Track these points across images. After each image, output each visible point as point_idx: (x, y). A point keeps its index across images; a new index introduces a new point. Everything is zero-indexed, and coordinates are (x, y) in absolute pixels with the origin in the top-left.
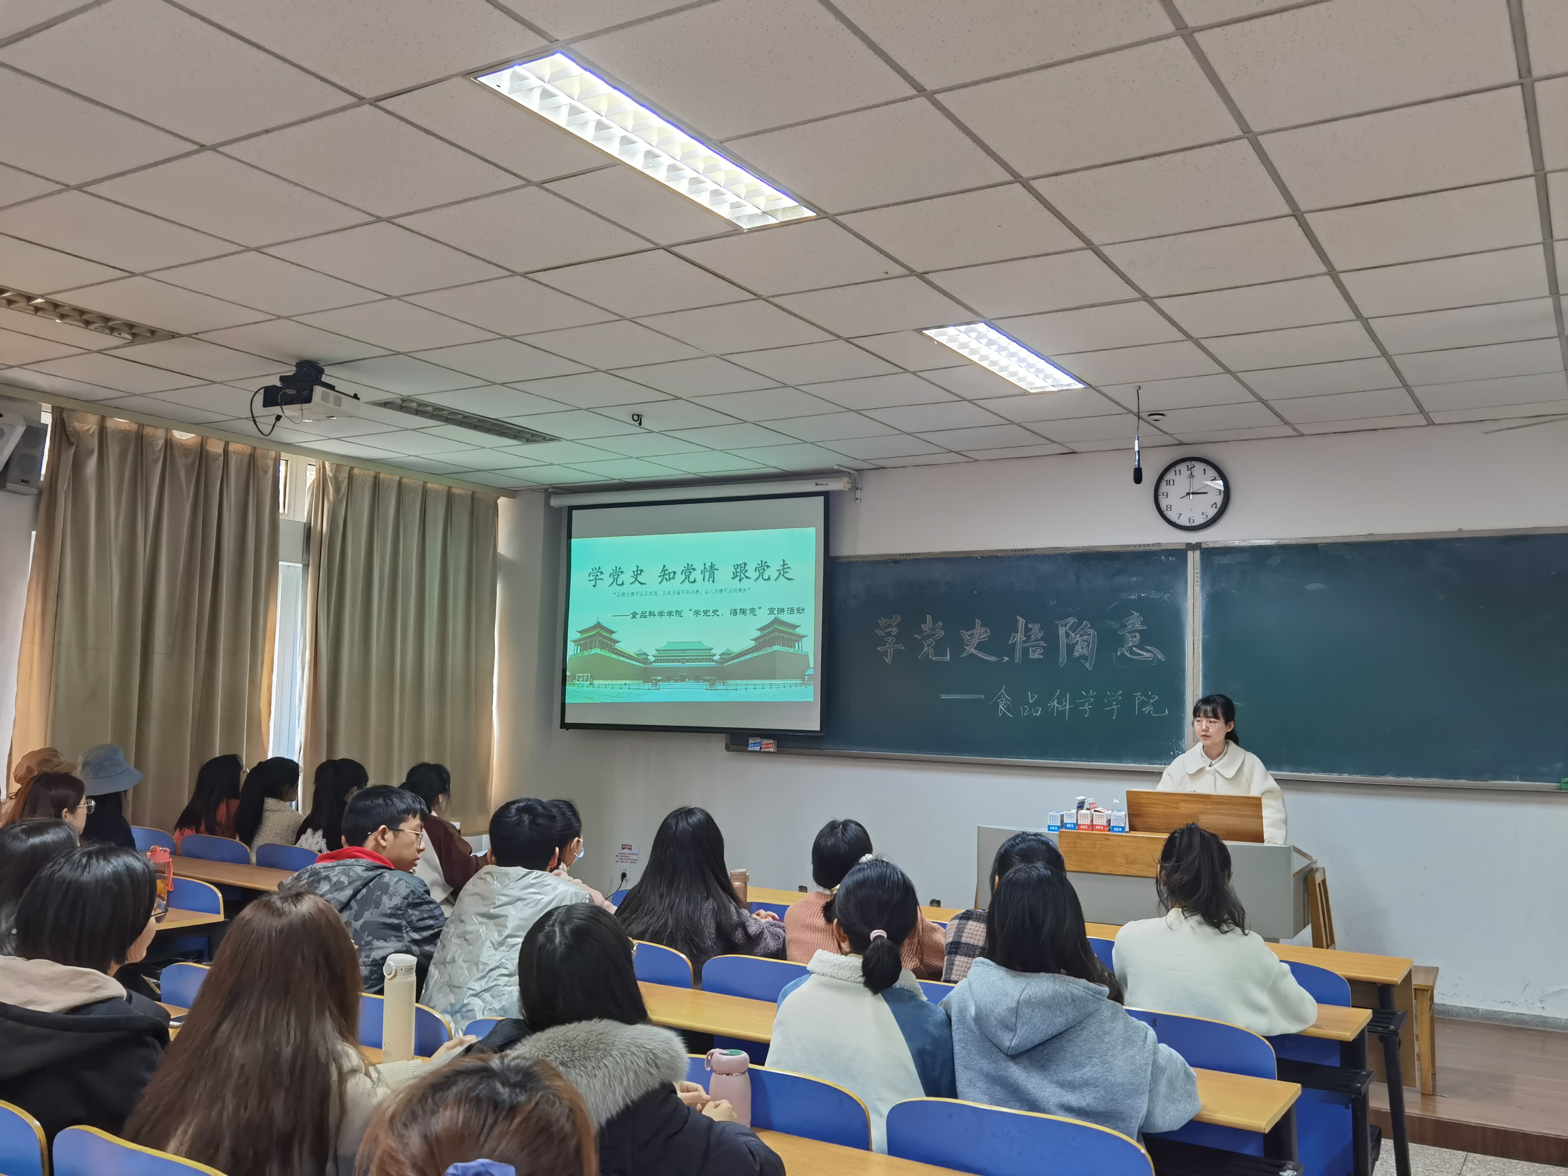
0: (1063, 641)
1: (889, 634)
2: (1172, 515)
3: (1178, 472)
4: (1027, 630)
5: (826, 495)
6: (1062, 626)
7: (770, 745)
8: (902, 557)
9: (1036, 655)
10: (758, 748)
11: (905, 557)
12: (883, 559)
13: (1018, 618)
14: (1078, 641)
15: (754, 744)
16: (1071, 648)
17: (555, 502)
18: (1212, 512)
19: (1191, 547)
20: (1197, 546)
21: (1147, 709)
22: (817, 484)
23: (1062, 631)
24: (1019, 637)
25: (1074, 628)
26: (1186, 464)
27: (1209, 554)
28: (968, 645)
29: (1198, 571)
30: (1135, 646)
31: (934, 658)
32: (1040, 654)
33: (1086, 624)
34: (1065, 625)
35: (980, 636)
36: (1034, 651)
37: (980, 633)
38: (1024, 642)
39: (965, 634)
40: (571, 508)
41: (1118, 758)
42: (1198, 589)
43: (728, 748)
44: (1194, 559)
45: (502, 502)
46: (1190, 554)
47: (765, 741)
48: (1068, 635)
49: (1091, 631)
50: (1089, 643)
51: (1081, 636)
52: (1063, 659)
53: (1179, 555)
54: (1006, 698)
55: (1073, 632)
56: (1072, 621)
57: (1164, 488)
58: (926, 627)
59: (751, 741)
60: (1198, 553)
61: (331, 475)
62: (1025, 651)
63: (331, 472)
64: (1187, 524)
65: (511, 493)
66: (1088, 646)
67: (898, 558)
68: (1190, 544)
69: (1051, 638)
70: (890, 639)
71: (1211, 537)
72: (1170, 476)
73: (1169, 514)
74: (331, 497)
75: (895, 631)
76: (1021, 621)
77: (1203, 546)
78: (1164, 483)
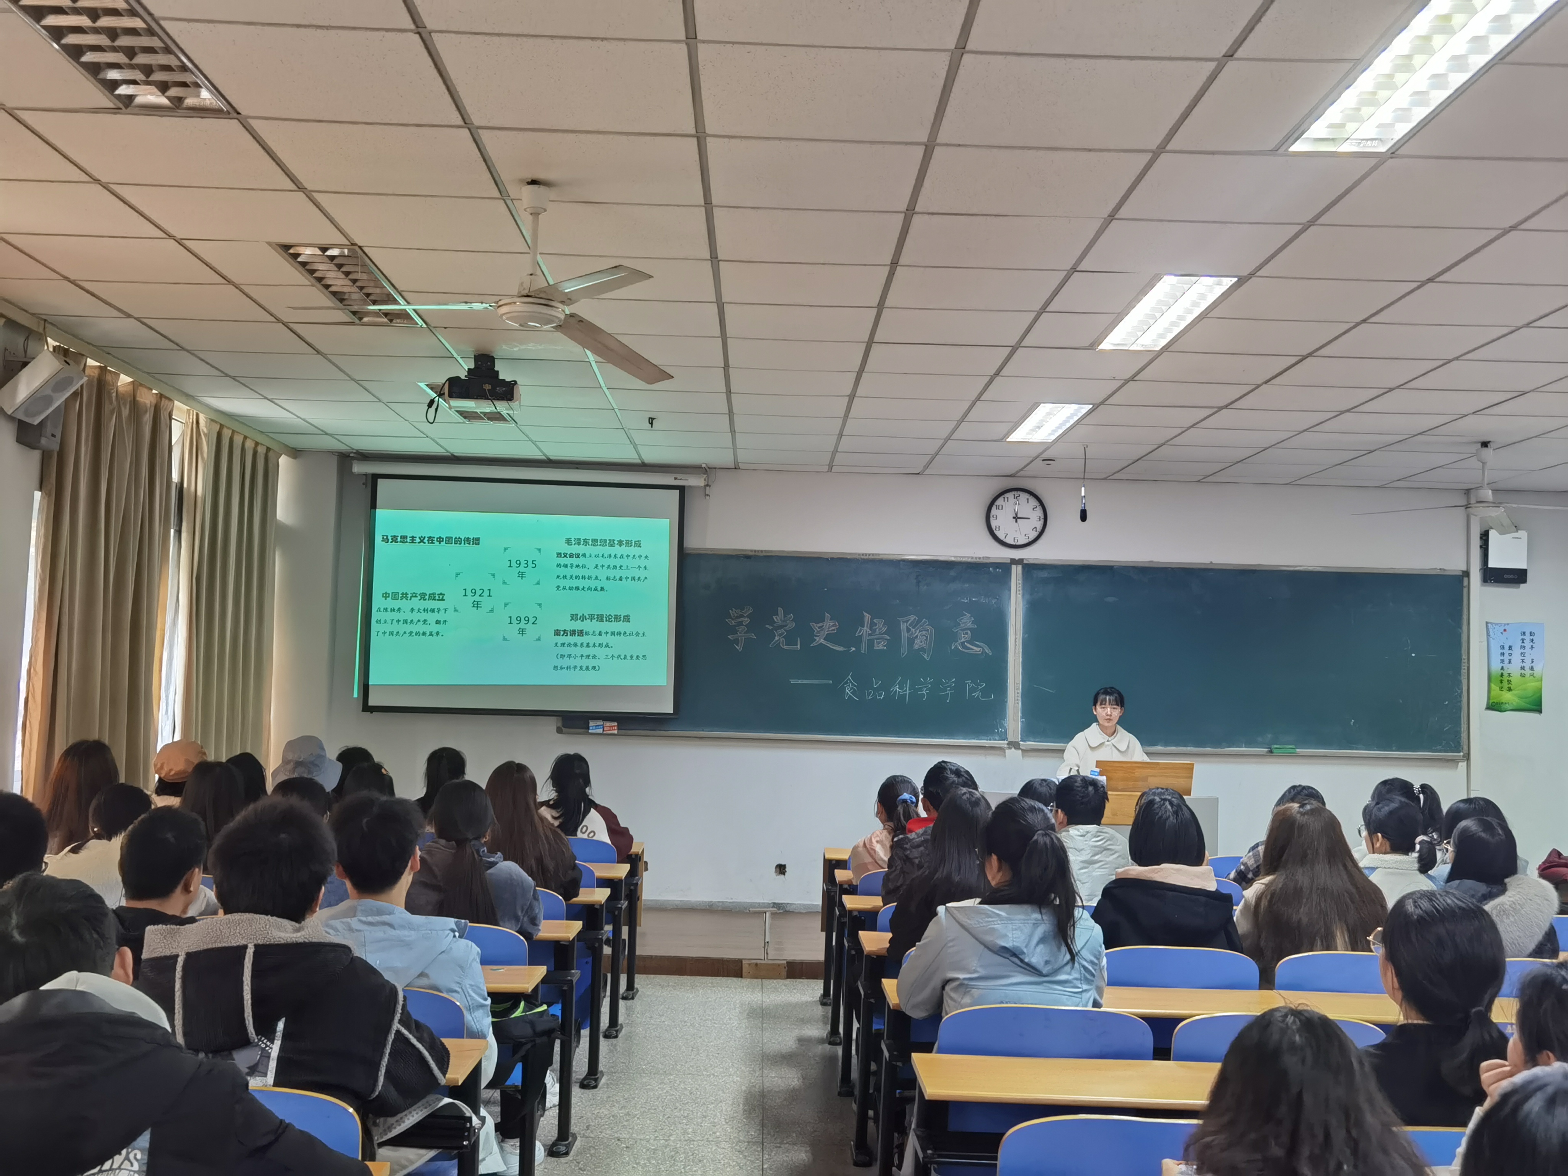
0: (905, 635)
1: (741, 624)
2: (1000, 534)
3: (1006, 499)
4: (872, 624)
5: (682, 489)
6: (904, 622)
7: (612, 727)
8: (753, 553)
9: (880, 646)
10: (600, 731)
11: (756, 554)
12: (734, 553)
13: (865, 614)
14: (917, 636)
15: (594, 726)
16: (911, 641)
17: (359, 468)
18: (1033, 535)
19: (1014, 561)
20: (1019, 562)
21: (976, 694)
22: (676, 479)
23: (903, 627)
24: (866, 630)
25: (914, 625)
26: (1013, 493)
27: (1030, 569)
28: (818, 636)
29: (1020, 582)
30: (967, 642)
31: (785, 647)
32: (885, 646)
33: (925, 622)
34: (907, 622)
35: (829, 628)
36: (879, 643)
37: (829, 625)
38: (870, 635)
39: (816, 626)
40: (375, 477)
41: (950, 734)
42: (1020, 597)
43: (559, 731)
44: (1016, 571)
45: (284, 461)
46: (1014, 567)
47: (608, 724)
48: (908, 630)
49: (929, 627)
50: (927, 637)
51: (920, 632)
52: (904, 651)
53: (1005, 568)
54: (852, 683)
55: (913, 628)
56: (912, 618)
57: (994, 511)
58: (777, 619)
59: (591, 723)
60: (1020, 567)
61: (205, 430)
62: (871, 643)
63: (206, 427)
64: (1012, 543)
65: (295, 453)
66: (926, 640)
67: (750, 554)
68: (1015, 559)
69: (894, 632)
70: (741, 628)
71: (1030, 555)
72: (999, 502)
73: (998, 533)
74: (205, 455)
75: (746, 621)
76: (867, 616)
77: (1025, 562)
78: (994, 508)
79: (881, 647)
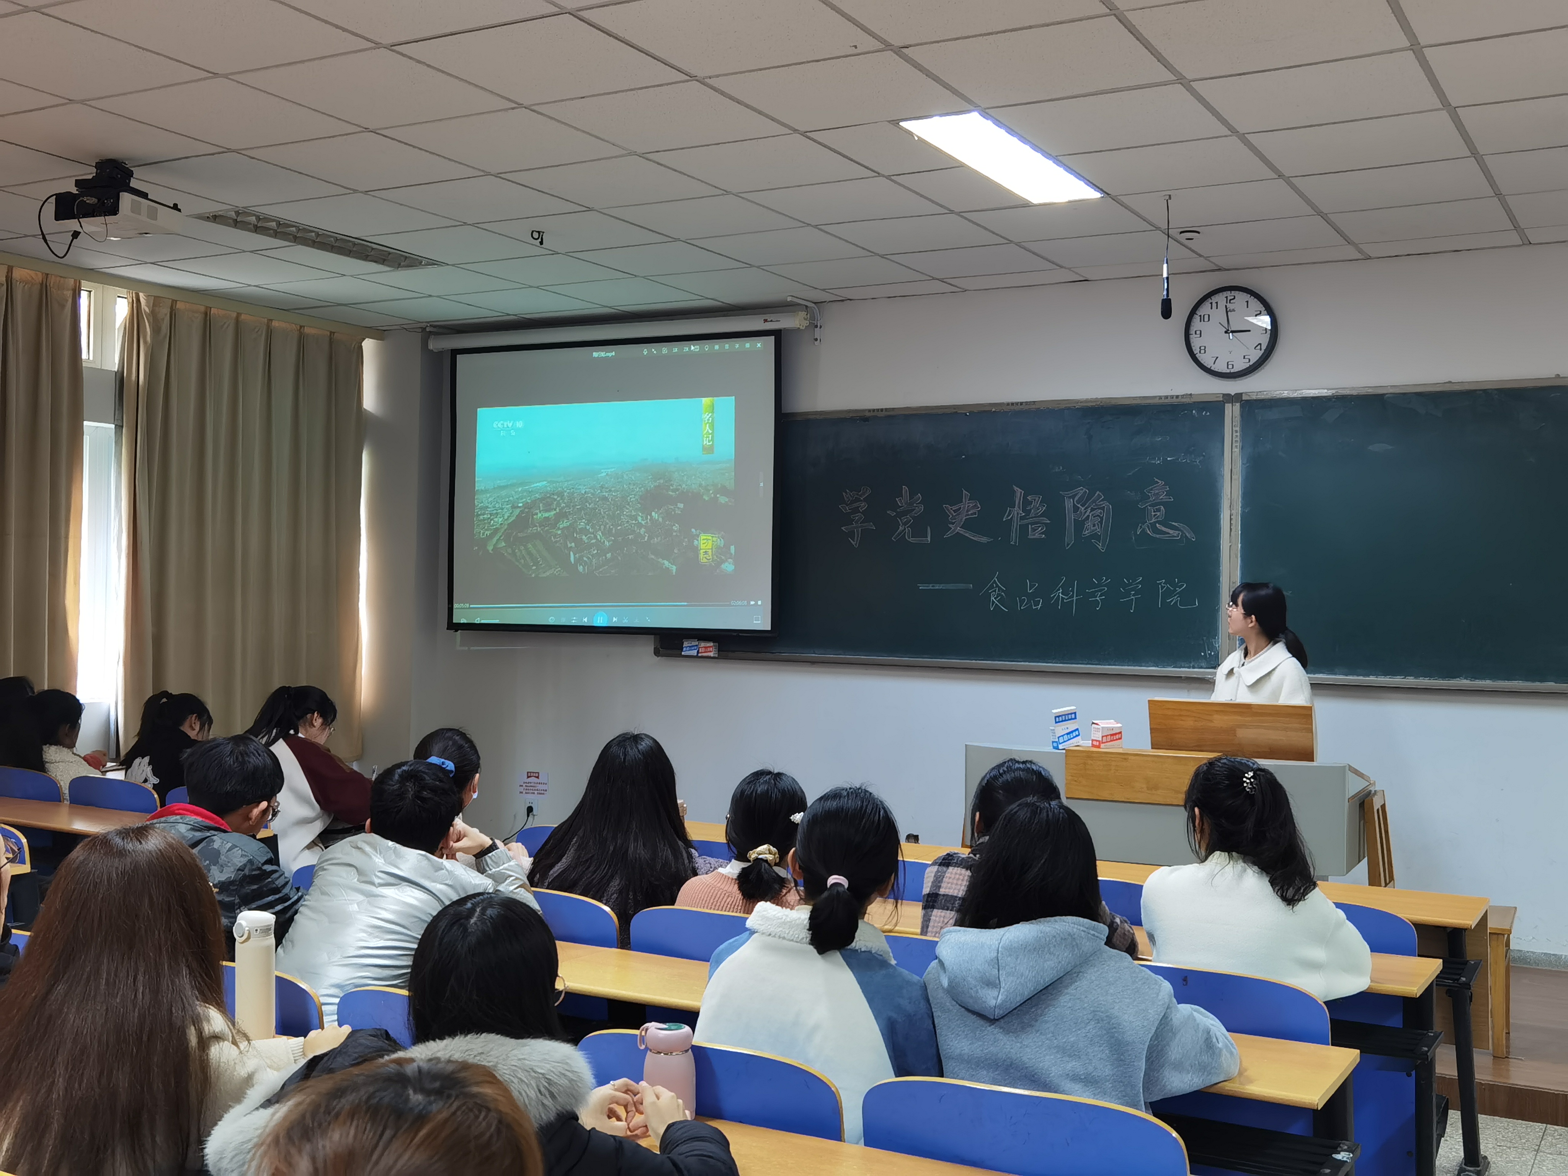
0: (1070, 517)
1: (856, 510)
2: (1206, 359)
3: (1214, 305)
4: (1026, 503)
5: (777, 334)
6: (1070, 497)
7: (709, 649)
8: (872, 414)
9: (1037, 534)
10: (694, 653)
11: (875, 413)
12: (849, 415)
13: (1016, 488)
14: (1089, 516)
15: (689, 648)
16: (1079, 525)
17: (434, 345)
18: (1256, 356)
19: (1229, 398)
20: (1236, 398)
21: (1173, 600)
22: (766, 321)
23: (1069, 504)
24: (1017, 511)
25: (1083, 501)
26: (1225, 294)
27: (1250, 407)
28: (953, 523)
29: (1238, 429)
30: (1159, 522)
31: (911, 540)
32: (1042, 533)
33: (1099, 496)
34: (1073, 497)
35: (968, 511)
36: (1034, 530)
37: (968, 507)
38: (1022, 518)
39: (950, 509)
40: (455, 352)
41: (1136, 660)
42: (1237, 451)
43: (657, 653)
44: (1232, 412)
45: (369, 346)
46: (1228, 407)
47: (703, 644)
48: (1076, 509)
49: (1105, 504)
50: (1102, 518)
51: (1092, 510)
52: (1069, 538)
53: (1214, 408)
54: (1000, 589)
55: (1083, 506)
56: (1081, 491)
57: (1196, 324)
58: (902, 502)
59: (686, 644)
60: (1237, 406)
61: (147, 310)
62: (1024, 529)
63: (148, 307)
64: (1224, 370)
65: (378, 333)
66: (1101, 522)
67: (868, 414)
68: (1229, 395)
69: (1056, 512)
70: (857, 516)
71: (1253, 386)
72: (1204, 310)
73: (1201, 357)
74: (149, 339)
75: (864, 506)
76: (1019, 492)
77: (1244, 398)
78: (1196, 319)
79: (1037, 536)
